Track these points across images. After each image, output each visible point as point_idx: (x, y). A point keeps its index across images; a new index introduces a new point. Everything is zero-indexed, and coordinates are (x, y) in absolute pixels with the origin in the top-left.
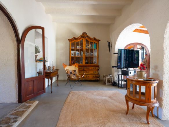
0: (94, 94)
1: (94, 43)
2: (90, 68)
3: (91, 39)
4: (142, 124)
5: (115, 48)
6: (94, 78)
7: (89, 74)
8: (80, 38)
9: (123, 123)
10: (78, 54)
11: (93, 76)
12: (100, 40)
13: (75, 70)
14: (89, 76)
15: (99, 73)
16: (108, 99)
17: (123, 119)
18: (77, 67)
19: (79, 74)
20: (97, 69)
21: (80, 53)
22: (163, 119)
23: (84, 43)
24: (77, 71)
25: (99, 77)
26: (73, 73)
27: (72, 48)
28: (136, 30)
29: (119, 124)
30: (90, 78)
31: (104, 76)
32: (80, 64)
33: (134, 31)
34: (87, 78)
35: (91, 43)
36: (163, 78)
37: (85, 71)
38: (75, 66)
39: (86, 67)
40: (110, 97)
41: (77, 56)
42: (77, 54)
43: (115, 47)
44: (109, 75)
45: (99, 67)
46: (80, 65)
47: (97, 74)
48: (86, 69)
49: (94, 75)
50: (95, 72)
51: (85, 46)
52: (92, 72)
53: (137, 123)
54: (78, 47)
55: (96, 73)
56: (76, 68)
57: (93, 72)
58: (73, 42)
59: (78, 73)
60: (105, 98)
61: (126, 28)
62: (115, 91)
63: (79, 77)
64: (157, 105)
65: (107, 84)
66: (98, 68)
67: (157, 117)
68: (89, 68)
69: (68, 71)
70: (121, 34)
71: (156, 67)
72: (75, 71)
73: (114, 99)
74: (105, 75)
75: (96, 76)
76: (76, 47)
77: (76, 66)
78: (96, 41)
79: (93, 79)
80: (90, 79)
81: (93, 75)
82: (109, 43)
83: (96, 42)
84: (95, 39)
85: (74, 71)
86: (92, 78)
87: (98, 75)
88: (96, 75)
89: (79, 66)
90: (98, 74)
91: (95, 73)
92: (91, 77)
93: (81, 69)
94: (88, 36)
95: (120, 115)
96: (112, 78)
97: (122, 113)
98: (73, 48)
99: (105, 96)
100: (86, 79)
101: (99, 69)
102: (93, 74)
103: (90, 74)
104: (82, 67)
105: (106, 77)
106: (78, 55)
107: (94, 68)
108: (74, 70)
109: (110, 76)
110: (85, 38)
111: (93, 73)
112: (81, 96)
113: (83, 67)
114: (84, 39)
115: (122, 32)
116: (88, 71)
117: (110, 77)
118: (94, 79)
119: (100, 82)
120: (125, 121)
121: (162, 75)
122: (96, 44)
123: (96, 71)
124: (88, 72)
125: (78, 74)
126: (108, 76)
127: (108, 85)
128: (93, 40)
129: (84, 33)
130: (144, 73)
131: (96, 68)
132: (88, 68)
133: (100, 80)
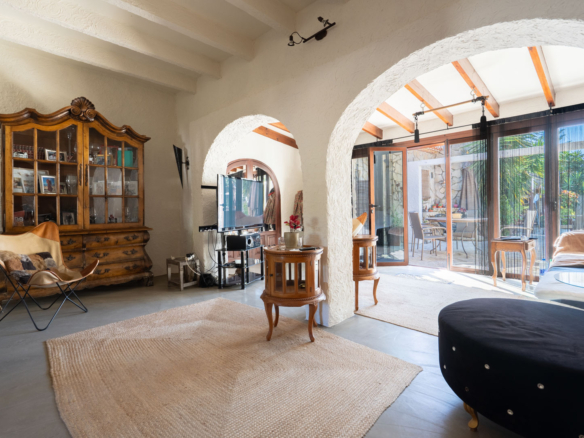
0: (157, 322)
1: (127, 145)
2: (113, 238)
3: (112, 129)
4: (303, 345)
5: (202, 170)
6: (130, 274)
7: (108, 263)
8: (63, 120)
9: (270, 359)
10: (49, 182)
11: (127, 268)
12: (147, 139)
13: (46, 250)
14: (107, 271)
15: (146, 254)
16: (209, 324)
17: (267, 352)
18: (53, 238)
19: (71, 268)
20: (139, 239)
21: (63, 179)
22: (330, 325)
23: (83, 140)
24: (54, 255)
25: (151, 267)
26: (35, 263)
27: (15, 155)
28: (263, 131)
29: (263, 364)
30: (113, 277)
31: (169, 262)
32: (62, 223)
33: (256, 131)
34: (98, 278)
35: (114, 144)
36: (327, 241)
37: (89, 250)
38: (44, 235)
39: (94, 237)
40: (210, 317)
41: (43, 192)
42: (43, 183)
43: (202, 166)
44: (189, 256)
45: (146, 232)
46: (63, 228)
47: (142, 259)
48: (94, 244)
49: (131, 265)
50: (133, 252)
51: (87, 153)
52: (118, 254)
53: (294, 348)
54: (51, 155)
55: (138, 255)
56: (49, 241)
57: (125, 253)
58: (22, 129)
59: (61, 262)
60: (196, 324)
61: (240, 119)
62: (217, 299)
63: (70, 279)
64: (322, 297)
65: (183, 285)
66: (146, 237)
67: (321, 326)
68: (106, 239)
69: (8, 257)
70: (223, 131)
71: (315, 222)
72: (46, 255)
73: (223, 320)
74: (173, 258)
75: (135, 267)
76: (42, 155)
77: (49, 234)
78: (134, 140)
79: (123, 280)
80: (113, 281)
81: (126, 265)
82: (178, 152)
83: (134, 143)
84: (130, 132)
85: (40, 258)
86: (123, 275)
87: (143, 263)
88: (138, 263)
89: (63, 235)
90: (146, 258)
91: (134, 256)
92: (116, 273)
93: (72, 246)
94: (98, 117)
95: (256, 346)
96: (198, 264)
97: (259, 341)
98: (24, 156)
99: (196, 319)
100: (97, 283)
101: (146, 241)
102: (127, 261)
103: (113, 263)
104: (74, 239)
105: (178, 264)
106: (50, 189)
107: (127, 239)
108: (40, 250)
109: (191, 258)
110: (87, 121)
111: (123, 256)
112: (109, 342)
113: (80, 239)
114: (80, 125)
115: (227, 128)
116: (101, 253)
117: (193, 260)
118: (131, 277)
119: (152, 285)
120: (273, 354)
121: (326, 237)
122: (134, 150)
123: (137, 249)
124: (105, 255)
125: (62, 267)
126: (184, 260)
127: (185, 288)
128: (120, 135)
129: (82, 103)
130: (298, 235)
131: (135, 237)
132: (102, 238)
133: (151, 278)
